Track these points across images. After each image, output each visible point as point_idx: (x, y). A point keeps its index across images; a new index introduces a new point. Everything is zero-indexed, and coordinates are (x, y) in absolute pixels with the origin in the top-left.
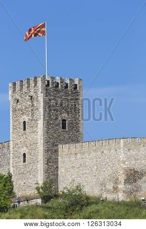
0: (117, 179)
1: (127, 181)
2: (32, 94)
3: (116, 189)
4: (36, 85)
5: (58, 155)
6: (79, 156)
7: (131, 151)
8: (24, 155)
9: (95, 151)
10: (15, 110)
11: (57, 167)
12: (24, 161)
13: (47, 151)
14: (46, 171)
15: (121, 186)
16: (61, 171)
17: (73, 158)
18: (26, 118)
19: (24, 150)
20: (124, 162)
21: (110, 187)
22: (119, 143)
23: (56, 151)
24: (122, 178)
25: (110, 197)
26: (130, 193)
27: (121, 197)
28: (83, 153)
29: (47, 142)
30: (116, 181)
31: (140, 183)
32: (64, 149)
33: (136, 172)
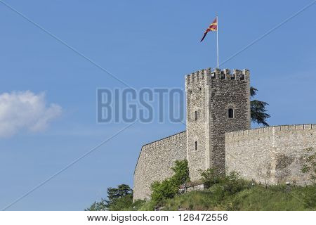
0: (270, 165)
1: (278, 167)
2: (200, 85)
3: (269, 174)
4: (203, 77)
5: (224, 143)
6: (241, 143)
7: (282, 138)
8: (196, 143)
9: (253, 138)
10: (189, 101)
11: (224, 154)
12: (196, 149)
14: (213, 158)
15: (273, 171)
16: (228, 157)
17: (236, 145)
18: (197, 108)
19: (196, 138)
20: (275, 149)
21: (264, 172)
22: (271, 131)
23: (223, 139)
24: (274, 164)
26: (281, 177)
27: (273, 181)
28: (244, 141)
30: (269, 167)
31: (289, 168)
32: (230, 137)
33: (286, 158)
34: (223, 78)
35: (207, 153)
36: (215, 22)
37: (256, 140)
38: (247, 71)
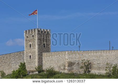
0: (65, 65)
1: (68, 66)
2: (33, 35)
3: (64, 69)
4: (35, 31)
5: (42, 56)
6: (50, 57)
7: (70, 56)
8: (30, 56)
10: (26, 40)
11: (42, 61)
12: (30, 58)
13: (39, 55)
14: (39, 62)
15: (67, 68)
16: (44, 62)
17: (48, 58)
18: (31, 43)
19: (30, 54)
20: (67, 59)
21: (62, 68)
22: (65, 53)
23: (42, 55)
24: (67, 65)
25: (63, 71)
26: (70, 70)
27: (66, 71)
28: (52, 56)
29: (39, 52)
30: (65, 66)
31: (73, 67)
32: (45, 54)
33: (72, 63)
34: (42, 32)
35: (37, 60)
36: (36, 11)
37: (58, 56)
38: (50, 30)
